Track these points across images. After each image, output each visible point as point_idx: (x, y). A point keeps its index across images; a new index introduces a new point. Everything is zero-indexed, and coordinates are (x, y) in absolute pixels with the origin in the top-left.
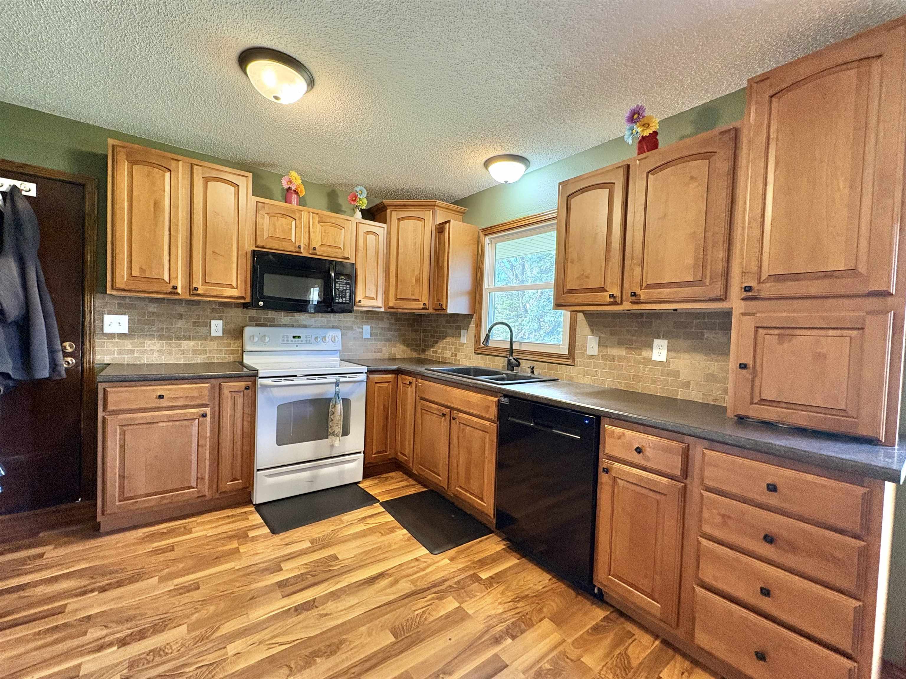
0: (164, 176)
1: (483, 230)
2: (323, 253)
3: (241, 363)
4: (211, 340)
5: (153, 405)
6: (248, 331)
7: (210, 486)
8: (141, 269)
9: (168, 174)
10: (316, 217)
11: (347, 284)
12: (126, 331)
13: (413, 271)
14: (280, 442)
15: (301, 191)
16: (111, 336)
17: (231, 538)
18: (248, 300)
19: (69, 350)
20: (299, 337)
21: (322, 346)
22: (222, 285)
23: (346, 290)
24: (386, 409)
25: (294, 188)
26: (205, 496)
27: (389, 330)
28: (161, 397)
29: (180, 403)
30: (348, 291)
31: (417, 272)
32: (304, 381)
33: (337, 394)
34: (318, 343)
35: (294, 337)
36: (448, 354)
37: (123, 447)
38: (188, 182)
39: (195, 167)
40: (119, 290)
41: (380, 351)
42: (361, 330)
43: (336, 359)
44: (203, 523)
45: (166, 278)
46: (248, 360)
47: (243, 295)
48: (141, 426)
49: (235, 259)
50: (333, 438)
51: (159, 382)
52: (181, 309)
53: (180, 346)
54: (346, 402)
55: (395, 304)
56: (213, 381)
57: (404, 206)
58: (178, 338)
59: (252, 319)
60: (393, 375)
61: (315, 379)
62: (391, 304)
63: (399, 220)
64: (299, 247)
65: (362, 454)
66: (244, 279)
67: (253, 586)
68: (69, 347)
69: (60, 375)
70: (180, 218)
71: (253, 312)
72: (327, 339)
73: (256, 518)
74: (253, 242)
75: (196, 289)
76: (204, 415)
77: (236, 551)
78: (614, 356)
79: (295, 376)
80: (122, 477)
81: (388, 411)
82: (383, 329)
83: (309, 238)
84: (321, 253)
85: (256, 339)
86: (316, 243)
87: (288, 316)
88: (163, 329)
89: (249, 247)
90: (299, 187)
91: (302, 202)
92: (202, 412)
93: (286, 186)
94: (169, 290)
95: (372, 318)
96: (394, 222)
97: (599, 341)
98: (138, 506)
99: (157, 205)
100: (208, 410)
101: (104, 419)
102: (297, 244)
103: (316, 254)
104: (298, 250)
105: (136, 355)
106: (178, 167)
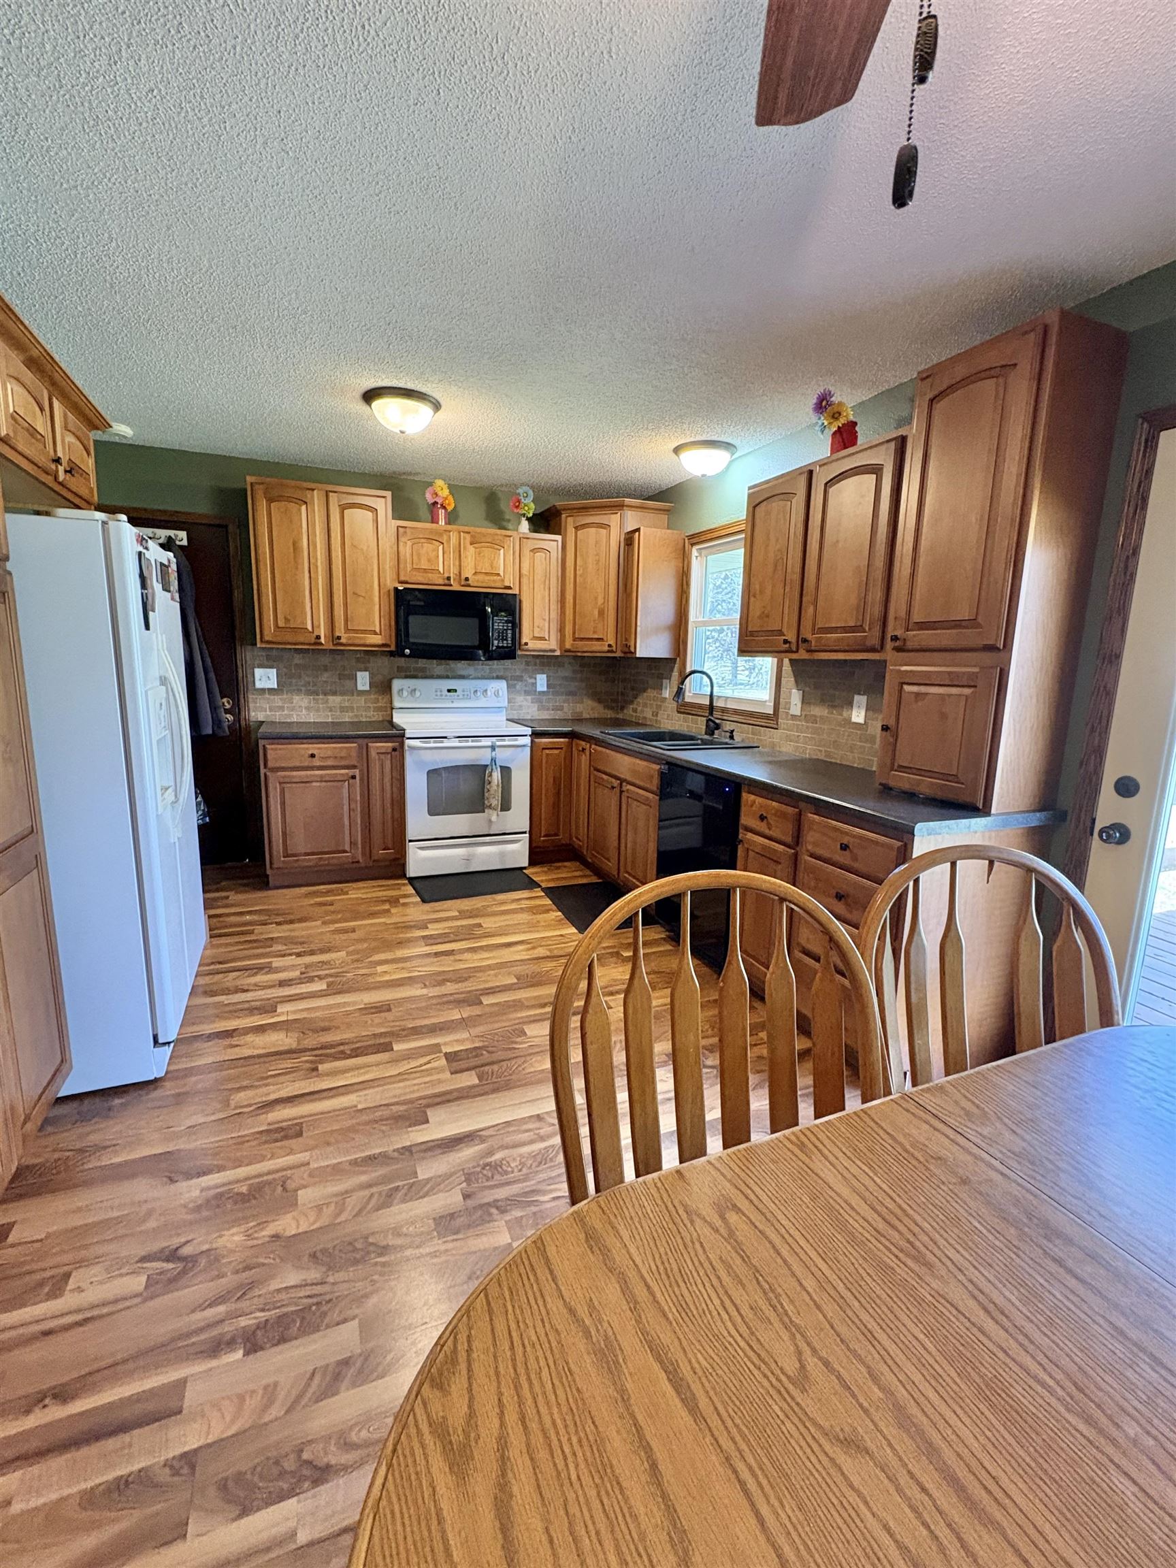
0: (300, 510)
1: (691, 537)
2: (479, 584)
3: (391, 722)
4: (358, 695)
5: (306, 764)
6: (397, 684)
7: (363, 854)
8: (287, 620)
9: (304, 507)
10: (468, 537)
11: (507, 622)
12: (276, 687)
13: (596, 598)
14: (432, 812)
15: (449, 504)
16: (263, 690)
17: (384, 902)
18: (393, 648)
19: (228, 706)
20: (455, 691)
21: (482, 702)
22: (364, 632)
23: (507, 630)
24: (556, 781)
25: (440, 502)
26: (358, 862)
27: (573, 679)
28: (313, 756)
29: (330, 763)
30: (509, 632)
31: (600, 601)
32: (456, 743)
33: (493, 760)
34: (477, 698)
35: (449, 691)
36: (648, 713)
37: (283, 803)
38: (324, 513)
39: (331, 494)
40: (269, 642)
41: (561, 709)
42: (533, 681)
43: (502, 717)
44: (359, 889)
45: (310, 628)
46: (398, 719)
47: (389, 642)
48: (298, 785)
49: (377, 599)
50: (491, 811)
51: (310, 741)
52: (325, 660)
53: (327, 702)
54: (506, 771)
55: (572, 645)
56: (360, 741)
57: (584, 509)
58: (325, 694)
59: (400, 669)
60: (567, 740)
61: (467, 741)
62: (568, 646)
63: (576, 528)
64: (449, 578)
65: (527, 835)
66: (387, 622)
67: (401, 936)
68: (227, 703)
69: (224, 732)
70: (319, 557)
71: (401, 661)
72: (489, 693)
73: (410, 890)
74: (395, 576)
75: (339, 638)
76: (354, 777)
77: (388, 911)
78: (815, 716)
79: (445, 738)
80: (284, 834)
81: (560, 785)
82: (565, 678)
83: (460, 566)
84: (476, 584)
85: (405, 693)
86: (468, 572)
87: (441, 664)
88: (309, 683)
89: (391, 583)
90: (446, 499)
91: (452, 518)
92: (351, 774)
93: (431, 501)
94: (313, 640)
95: (549, 665)
96: (571, 531)
97: (803, 696)
98: (300, 863)
99: (296, 546)
100: (357, 772)
101: (265, 775)
102: (446, 575)
103: (469, 586)
104: (446, 582)
105: (286, 712)
106: (313, 497)
